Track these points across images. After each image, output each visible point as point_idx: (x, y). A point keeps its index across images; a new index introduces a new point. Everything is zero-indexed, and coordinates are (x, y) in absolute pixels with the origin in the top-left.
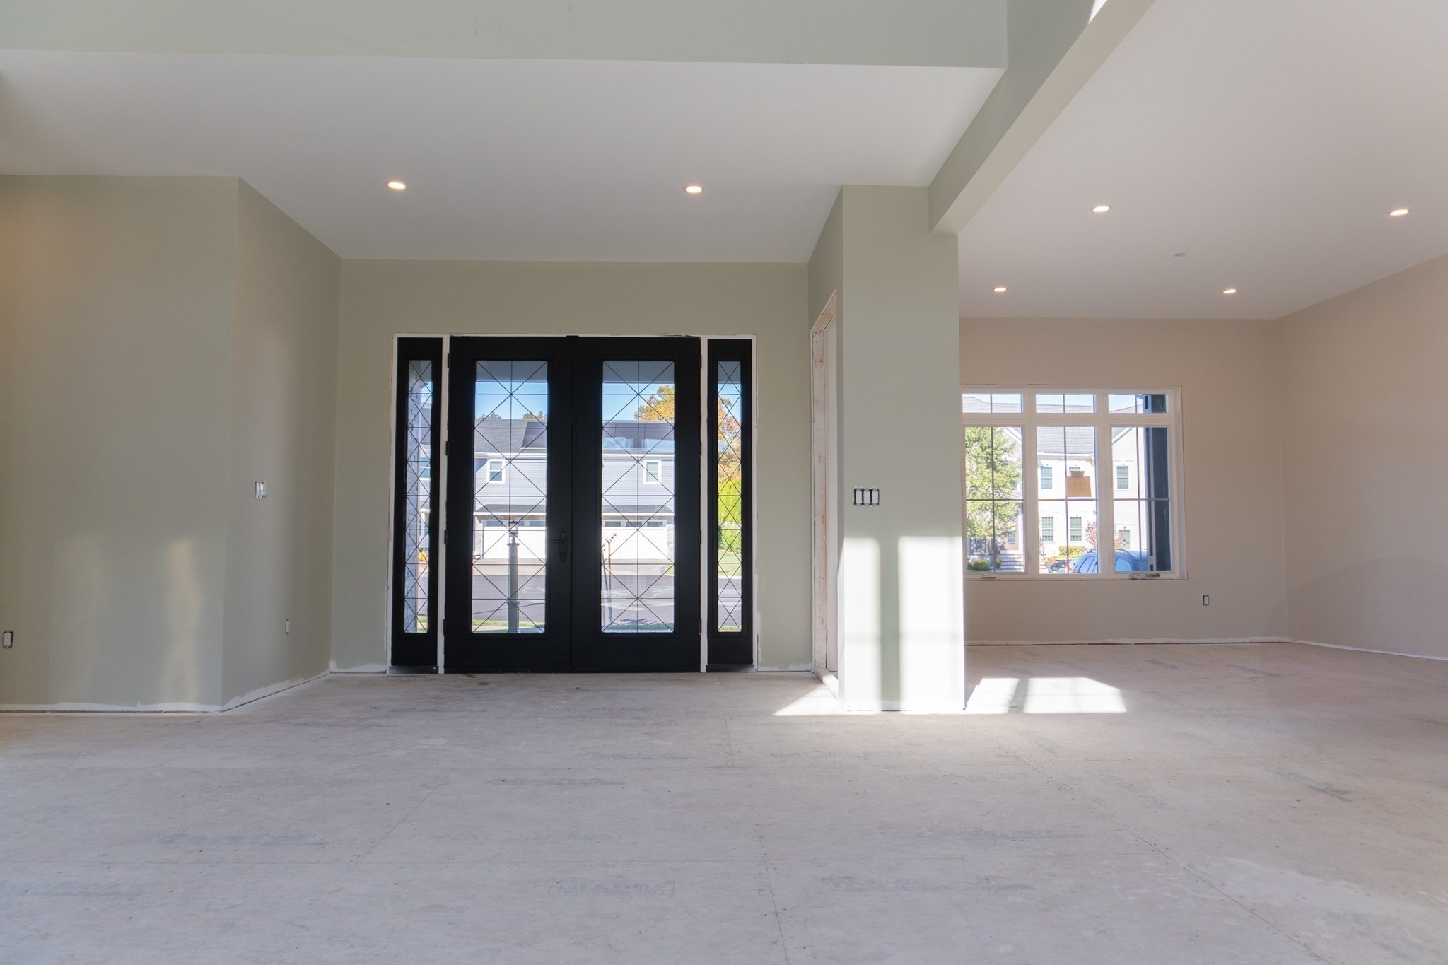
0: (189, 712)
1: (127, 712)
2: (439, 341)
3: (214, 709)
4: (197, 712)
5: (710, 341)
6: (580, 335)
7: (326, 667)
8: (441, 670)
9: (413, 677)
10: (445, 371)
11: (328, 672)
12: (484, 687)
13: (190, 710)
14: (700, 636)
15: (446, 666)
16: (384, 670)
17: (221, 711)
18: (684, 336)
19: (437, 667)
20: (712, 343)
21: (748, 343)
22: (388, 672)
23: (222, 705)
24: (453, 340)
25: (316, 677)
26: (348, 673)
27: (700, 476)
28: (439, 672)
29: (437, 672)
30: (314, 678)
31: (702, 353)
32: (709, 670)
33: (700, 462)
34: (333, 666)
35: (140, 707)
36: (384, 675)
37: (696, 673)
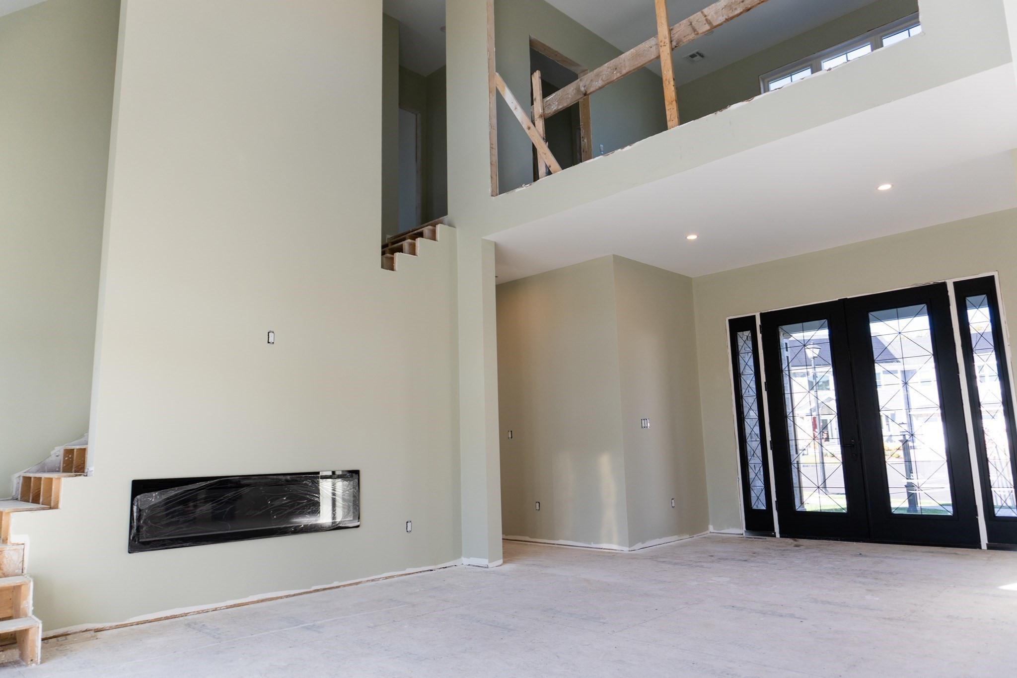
0: (615, 550)
1: (587, 547)
2: (753, 318)
3: (626, 549)
4: (618, 550)
5: (955, 284)
6: (848, 297)
7: (707, 529)
8: (778, 535)
9: (758, 538)
10: (759, 336)
11: (708, 532)
12: (797, 548)
13: (615, 549)
14: (977, 519)
15: (781, 533)
16: (742, 533)
17: (629, 551)
18: (932, 283)
19: (775, 533)
20: (956, 284)
21: (991, 279)
22: (744, 534)
23: (629, 547)
24: (762, 315)
25: (698, 535)
26: (721, 533)
27: (961, 390)
28: (777, 536)
29: (775, 536)
30: (697, 535)
31: (949, 294)
32: (989, 547)
33: (959, 379)
34: (711, 528)
35: (593, 545)
36: (742, 536)
37: (978, 550)
